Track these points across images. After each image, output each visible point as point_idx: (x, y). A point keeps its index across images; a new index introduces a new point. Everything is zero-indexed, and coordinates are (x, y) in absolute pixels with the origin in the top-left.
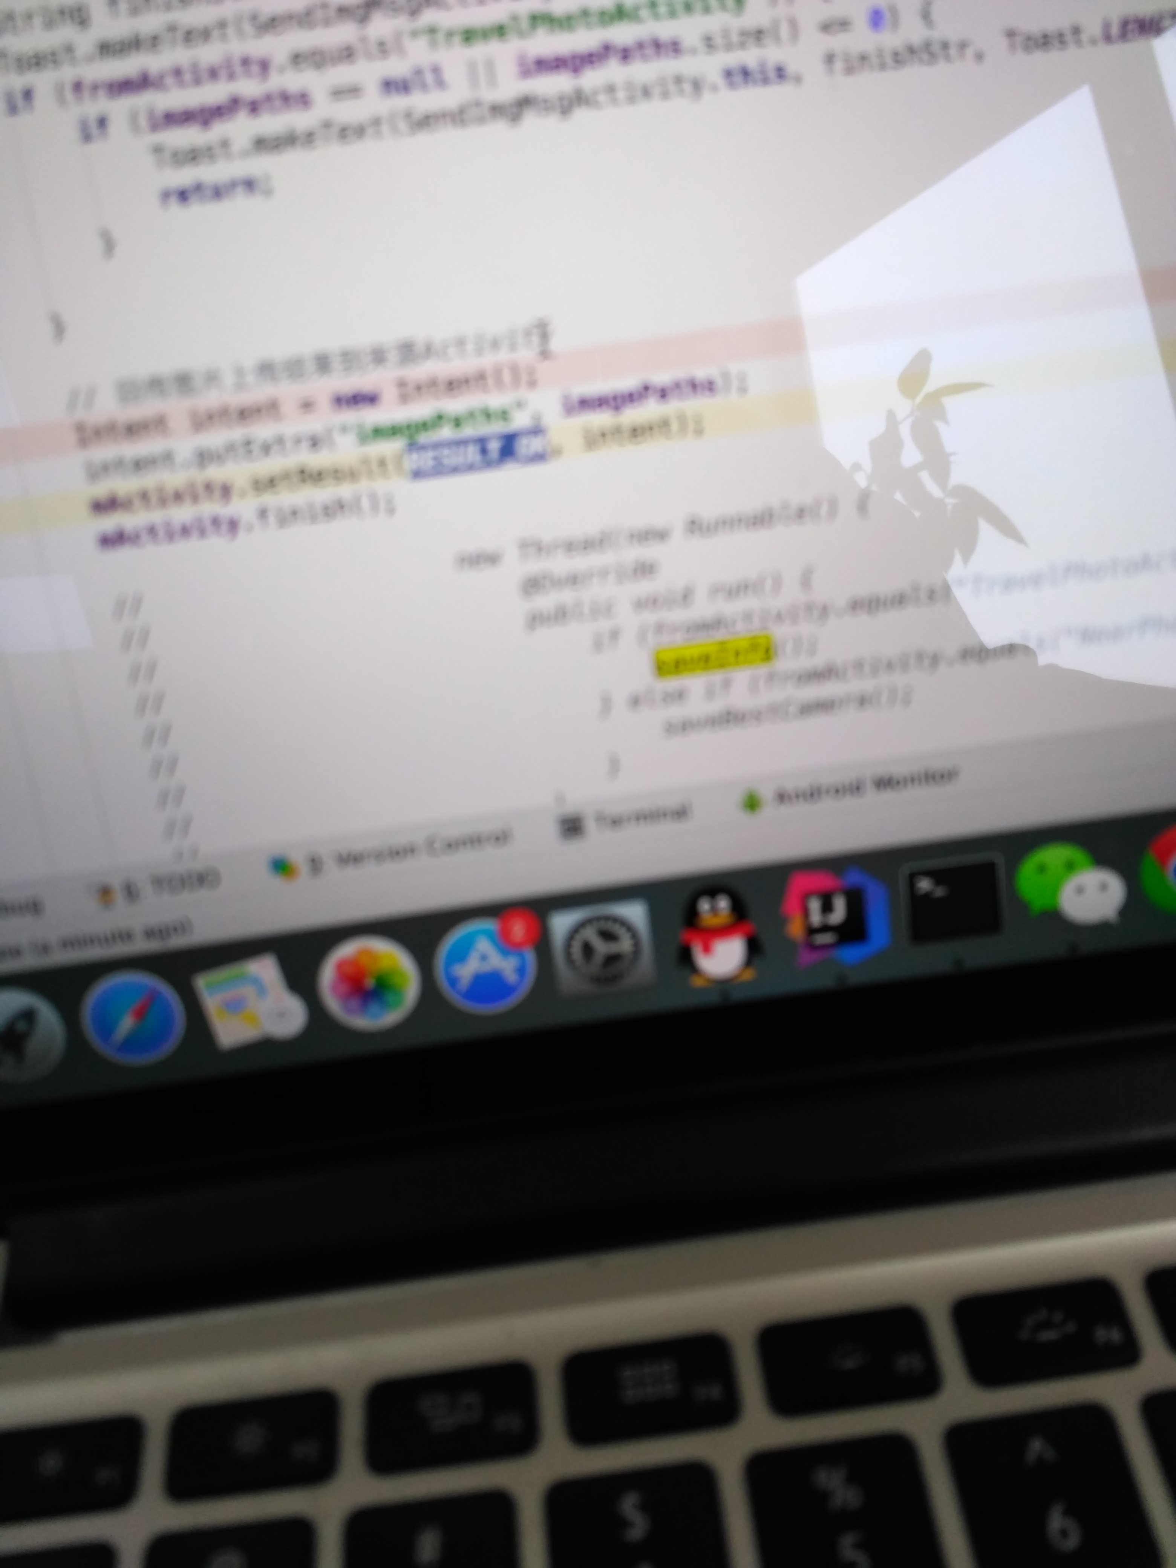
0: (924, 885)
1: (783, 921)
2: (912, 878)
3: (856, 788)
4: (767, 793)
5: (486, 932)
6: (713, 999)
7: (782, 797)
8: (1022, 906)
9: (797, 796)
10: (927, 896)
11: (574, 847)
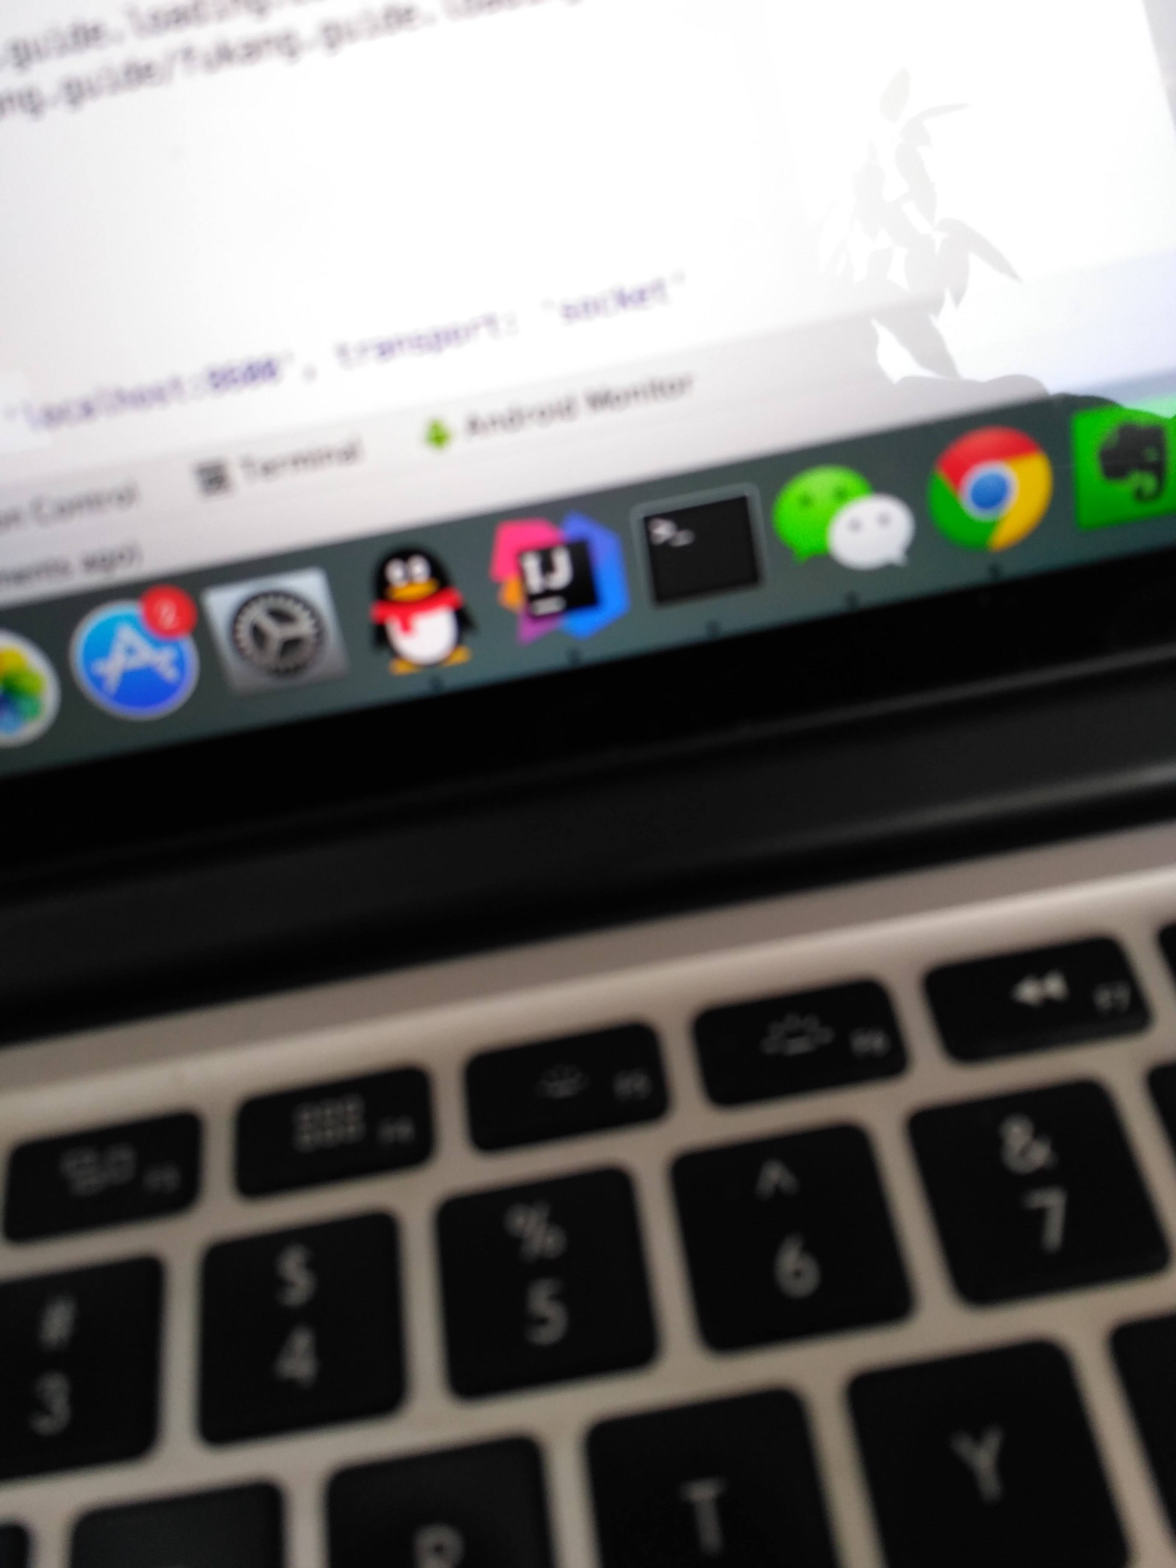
0: (663, 531)
1: (496, 587)
2: (648, 521)
3: (566, 409)
4: (455, 423)
5: (129, 619)
6: (422, 688)
7: (474, 426)
8: (784, 551)
9: (494, 423)
10: (666, 546)
11: (219, 503)
